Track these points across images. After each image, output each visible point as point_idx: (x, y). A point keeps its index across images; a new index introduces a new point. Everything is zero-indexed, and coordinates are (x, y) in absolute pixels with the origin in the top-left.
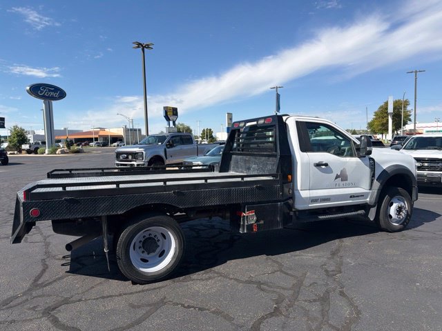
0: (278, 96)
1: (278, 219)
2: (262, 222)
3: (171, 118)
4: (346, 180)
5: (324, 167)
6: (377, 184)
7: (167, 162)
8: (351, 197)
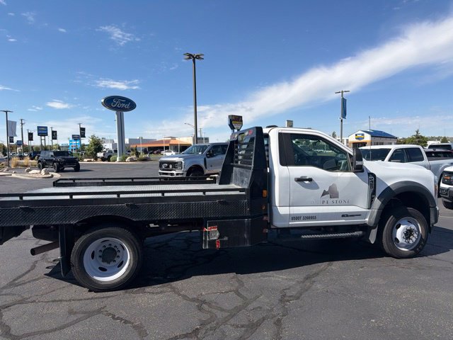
0: (344, 101)
1: (246, 236)
2: (226, 238)
3: (235, 127)
4: (337, 197)
5: (307, 182)
6: (377, 203)
7: (207, 172)
8: (343, 216)
